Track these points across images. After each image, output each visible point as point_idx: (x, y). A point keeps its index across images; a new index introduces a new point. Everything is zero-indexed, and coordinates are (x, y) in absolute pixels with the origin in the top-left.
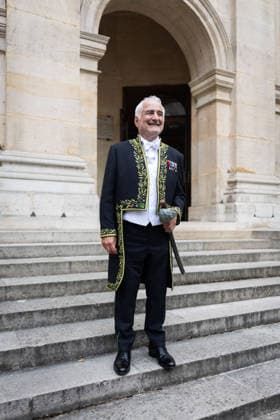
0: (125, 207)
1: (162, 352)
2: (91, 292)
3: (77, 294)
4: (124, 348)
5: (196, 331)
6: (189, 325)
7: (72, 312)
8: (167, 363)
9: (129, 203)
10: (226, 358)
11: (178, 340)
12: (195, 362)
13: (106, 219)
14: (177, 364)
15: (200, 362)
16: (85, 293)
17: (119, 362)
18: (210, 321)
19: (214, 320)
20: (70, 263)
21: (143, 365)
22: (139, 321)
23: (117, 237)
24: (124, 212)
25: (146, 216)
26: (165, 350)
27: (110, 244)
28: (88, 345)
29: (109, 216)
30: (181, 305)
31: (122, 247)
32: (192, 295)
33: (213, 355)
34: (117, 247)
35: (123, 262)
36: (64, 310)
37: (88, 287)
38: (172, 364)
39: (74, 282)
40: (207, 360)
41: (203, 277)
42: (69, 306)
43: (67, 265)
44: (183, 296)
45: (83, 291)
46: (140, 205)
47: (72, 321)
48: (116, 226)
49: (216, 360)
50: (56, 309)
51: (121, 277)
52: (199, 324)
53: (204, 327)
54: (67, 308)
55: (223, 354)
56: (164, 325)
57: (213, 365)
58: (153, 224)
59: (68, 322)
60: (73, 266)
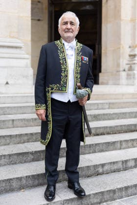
0: (52, 89)
1: (77, 186)
2: (28, 142)
3: (18, 143)
4: (51, 183)
5: (100, 170)
6: (96, 166)
7: (15, 157)
8: (80, 193)
9: (55, 87)
10: (121, 189)
11: (88, 177)
12: (99, 193)
13: (39, 97)
14: (87, 194)
15: (102, 193)
16: (24, 143)
17: (48, 193)
18: (111, 163)
19: (114, 163)
20: (13, 120)
21: (64, 194)
22: (62, 163)
23: (47, 110)
24: (52, 93)
25: (67, 96)
26: (79, 184)
27: (41, 115)
28: (26, 181)
29: (41, 95)
30: (91, 151)
31: (50, 117)
32: (99, 144)
33: (112, 188)
34: (47, 116)
35: (50, 126)
36: (10, 155)
37: (26, 138)
38: (83, 194)
39: (17, 135)
40: (107, 191)
41: (108, 130)
42: (13, 153)
43: (11, 122)
44: (93, 145)
45: (22, 141)
46: (62, 88)
47: (15, 163)
48: (46, 102)
49: (114, 191)
50: (5, 156)
51: (49, 136)
52: (103, 165)
53: (106, 168)
54: (12, 155)
55: (119, 187)
56: (78, 167)
57: (111, 195)
58: (71, 101)
59: (13, 164)
60: (15, 122)
